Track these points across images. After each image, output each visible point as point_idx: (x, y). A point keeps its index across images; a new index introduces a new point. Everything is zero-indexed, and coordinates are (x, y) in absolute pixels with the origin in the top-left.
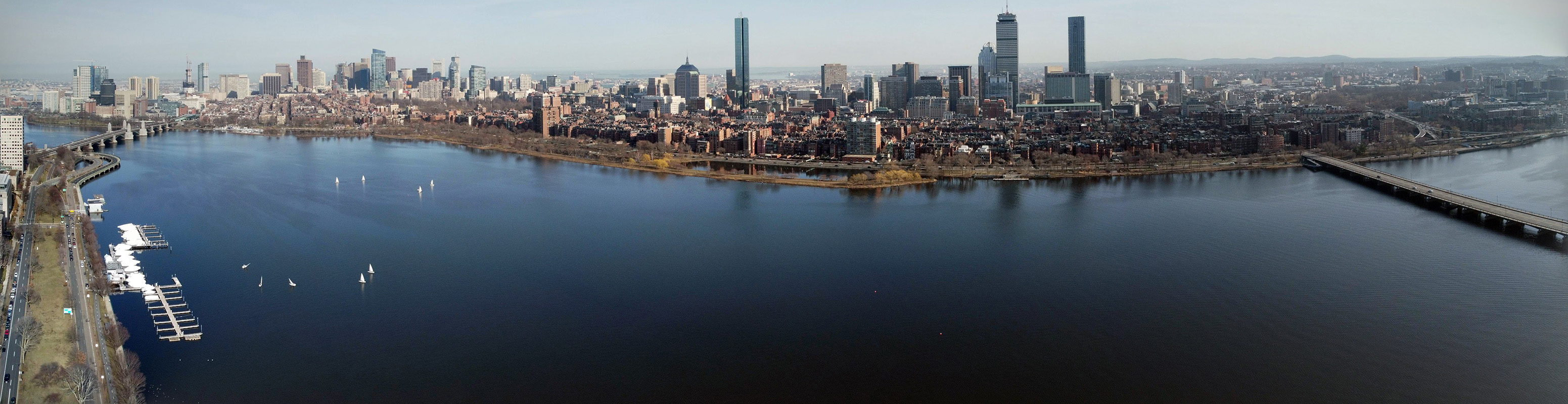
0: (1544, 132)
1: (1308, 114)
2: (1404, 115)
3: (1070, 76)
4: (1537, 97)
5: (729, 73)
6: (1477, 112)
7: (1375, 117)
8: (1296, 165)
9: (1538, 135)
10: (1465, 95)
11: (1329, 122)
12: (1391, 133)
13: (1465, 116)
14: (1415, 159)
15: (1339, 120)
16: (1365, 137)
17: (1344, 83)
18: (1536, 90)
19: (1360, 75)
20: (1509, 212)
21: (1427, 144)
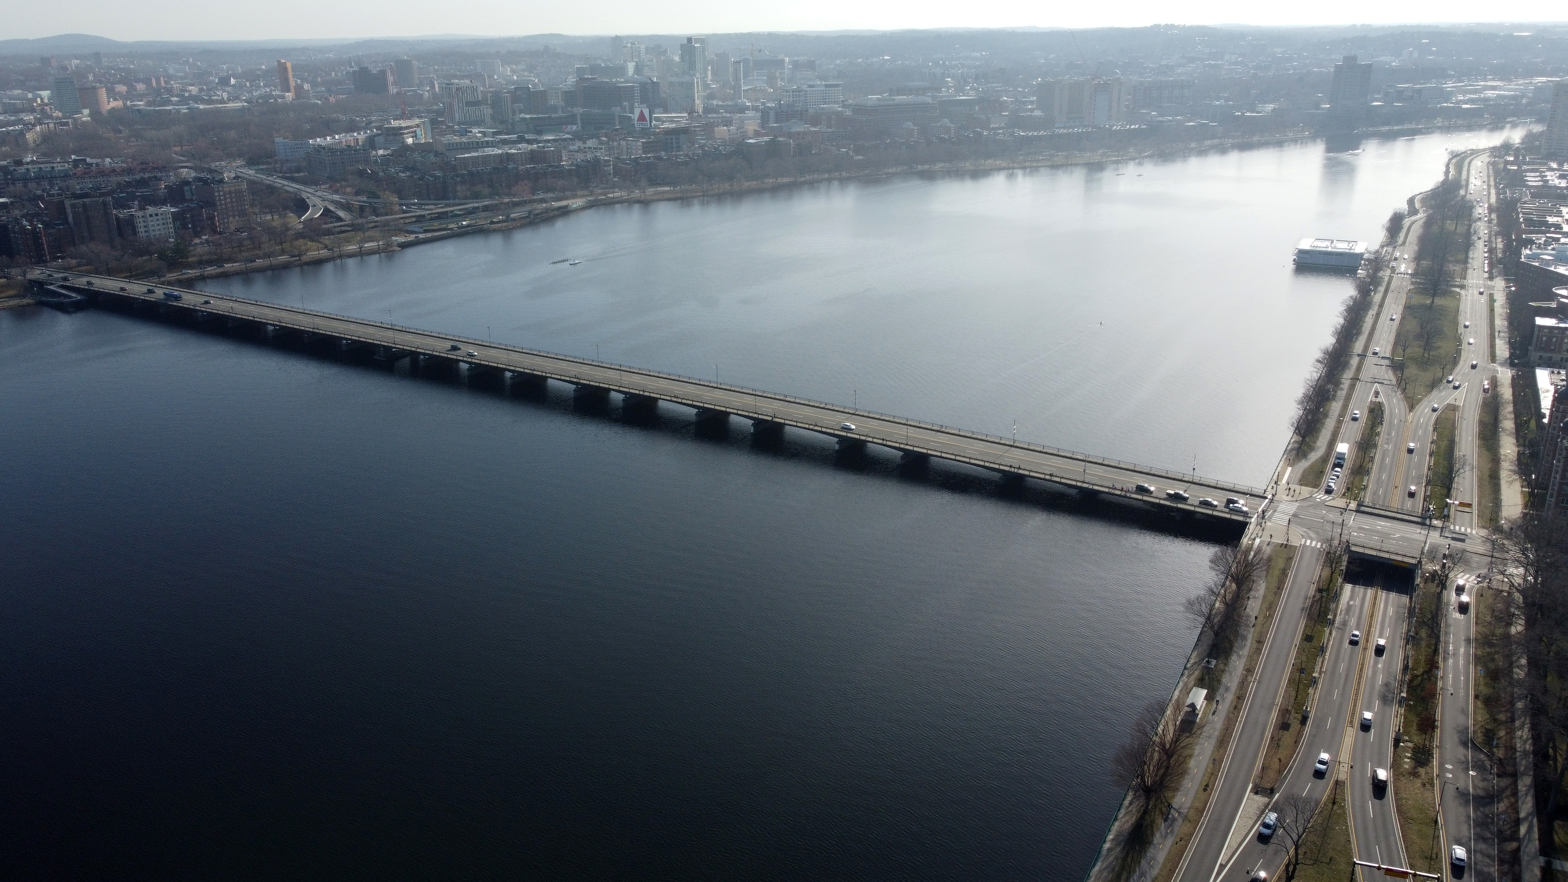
0: (575, 197)
1: (25, 179)
2: (269, 172)
4: (557, 125)
6: (432, 158)
7: (199, 179)
8: (12, 303)
9: (564, 203)
10: (403, 123)
11: (86, 195)
12: (242, 214)
13: (407, 169)
14: (308, 264)
15: (112, 192)
16: (184, 226)
17: (109, 104)
18: (555, 109)
19: (147, 81)
20: (515, 356)
21: (329, 232)
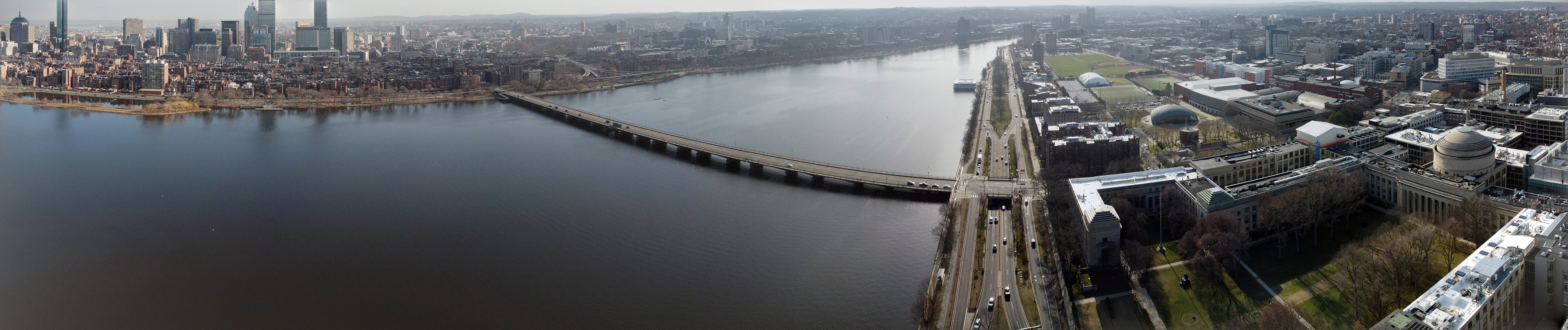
0: (682, 71)
1: (499, 58)
2: (573, 59)
3: (315, 29)
4: (677, 44)
5: (52, 24)
6: (630, 56)
7: (551, 61)
8: (490, 98)
9: (678, 73)
10: (621, 43)
11: (515, 64)
12: (563, 73)
13: (621, 59)
14: (582, 93)
15: (524, 63)
16: (544, 77)
17: (527, 35)
18: (675, 38)
19: (539, 28)
20: (655, 133)
21: (591, 82)
